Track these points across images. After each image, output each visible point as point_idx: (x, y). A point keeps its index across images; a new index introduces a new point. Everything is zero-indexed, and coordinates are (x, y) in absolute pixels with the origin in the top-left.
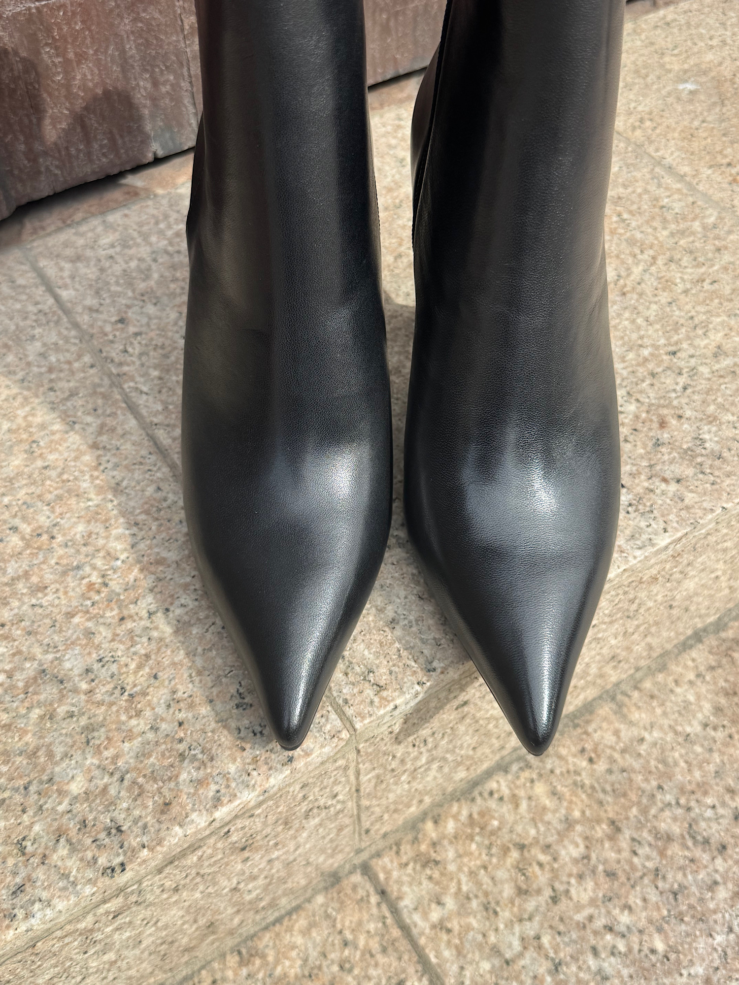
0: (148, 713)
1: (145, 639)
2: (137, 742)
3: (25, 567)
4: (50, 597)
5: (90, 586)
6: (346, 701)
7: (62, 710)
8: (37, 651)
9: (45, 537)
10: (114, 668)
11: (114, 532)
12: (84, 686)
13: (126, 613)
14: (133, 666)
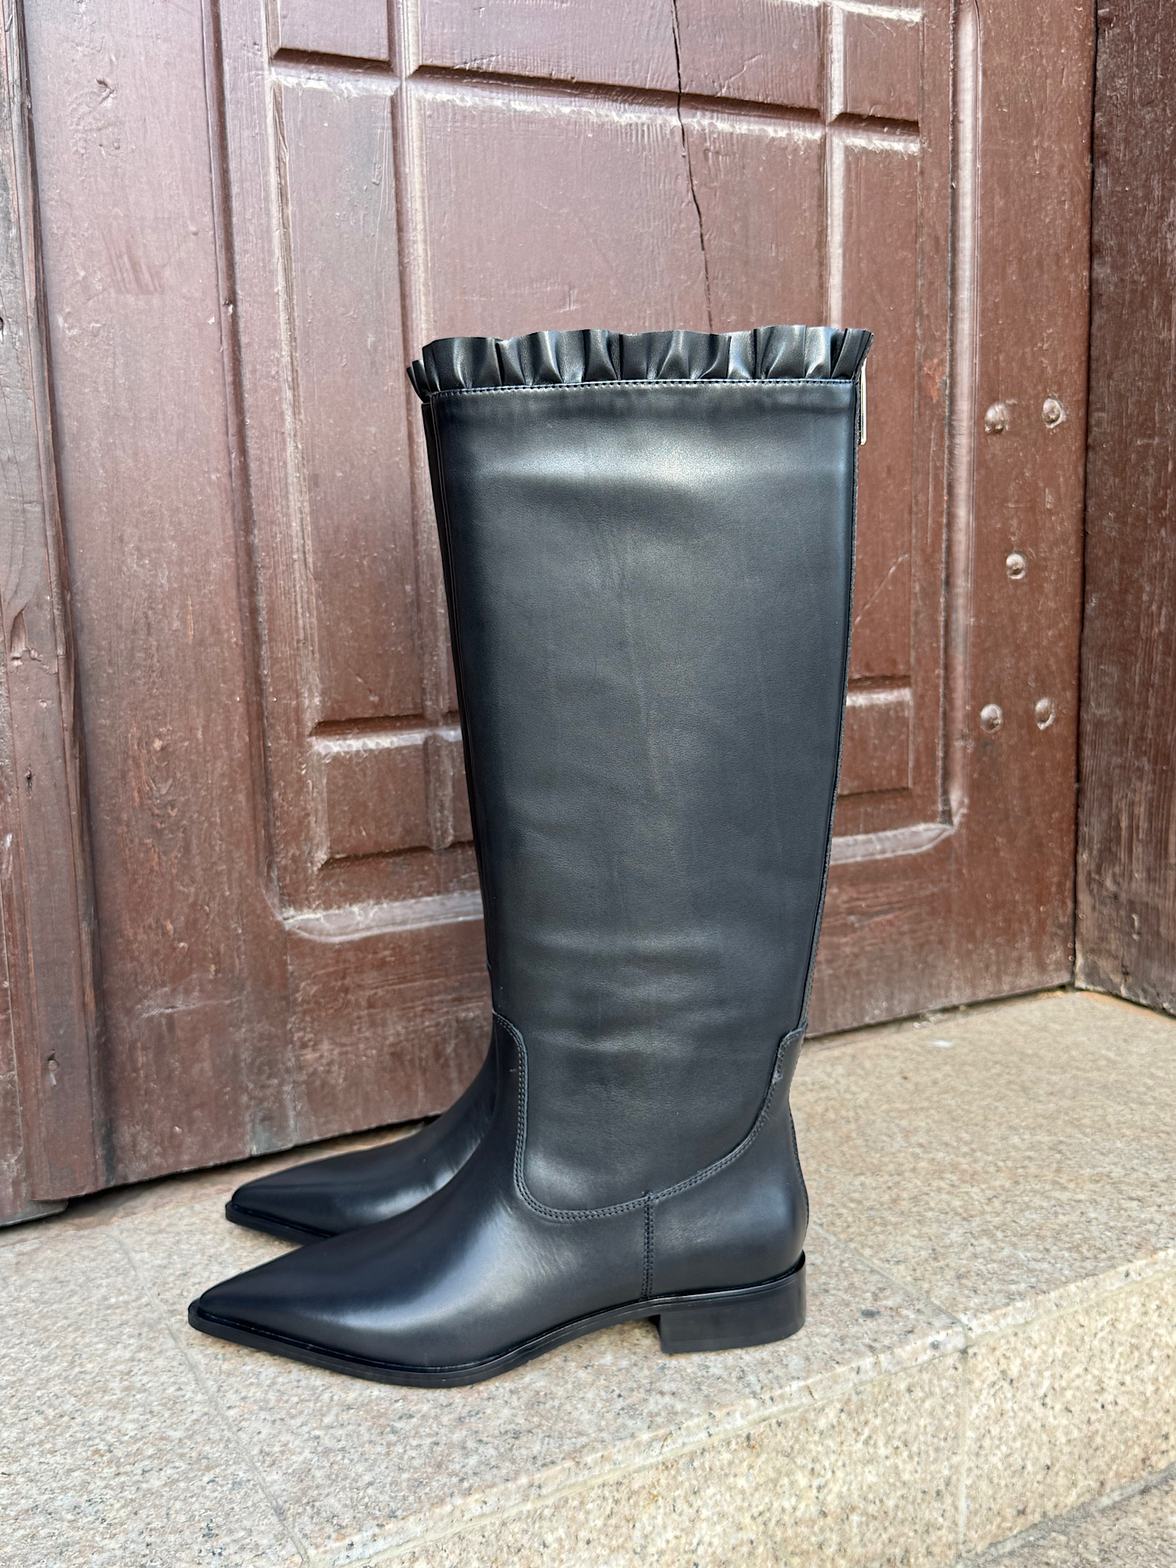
0: (121, 1538)
1: (134, 1489)
2: (106, 1555)
3: (42, 1437)
4: (58, 1458)
5: (97, 1452)
6: (305, 1535)
7: (43, 1533)
8: (34, 1491)
9: (66, 1418)
10: (100, 1507)
11: (129, 1417)
12: (70, 1517)
13: (122, 1470)
14: (117, 1506)
